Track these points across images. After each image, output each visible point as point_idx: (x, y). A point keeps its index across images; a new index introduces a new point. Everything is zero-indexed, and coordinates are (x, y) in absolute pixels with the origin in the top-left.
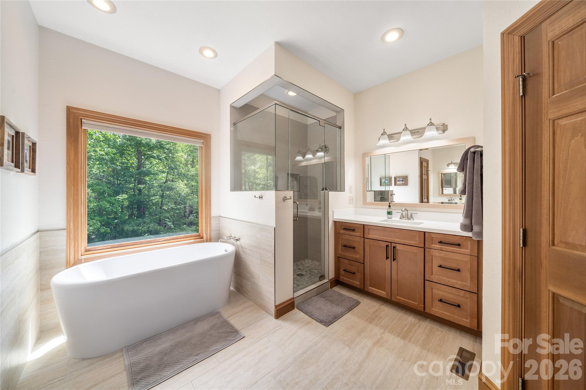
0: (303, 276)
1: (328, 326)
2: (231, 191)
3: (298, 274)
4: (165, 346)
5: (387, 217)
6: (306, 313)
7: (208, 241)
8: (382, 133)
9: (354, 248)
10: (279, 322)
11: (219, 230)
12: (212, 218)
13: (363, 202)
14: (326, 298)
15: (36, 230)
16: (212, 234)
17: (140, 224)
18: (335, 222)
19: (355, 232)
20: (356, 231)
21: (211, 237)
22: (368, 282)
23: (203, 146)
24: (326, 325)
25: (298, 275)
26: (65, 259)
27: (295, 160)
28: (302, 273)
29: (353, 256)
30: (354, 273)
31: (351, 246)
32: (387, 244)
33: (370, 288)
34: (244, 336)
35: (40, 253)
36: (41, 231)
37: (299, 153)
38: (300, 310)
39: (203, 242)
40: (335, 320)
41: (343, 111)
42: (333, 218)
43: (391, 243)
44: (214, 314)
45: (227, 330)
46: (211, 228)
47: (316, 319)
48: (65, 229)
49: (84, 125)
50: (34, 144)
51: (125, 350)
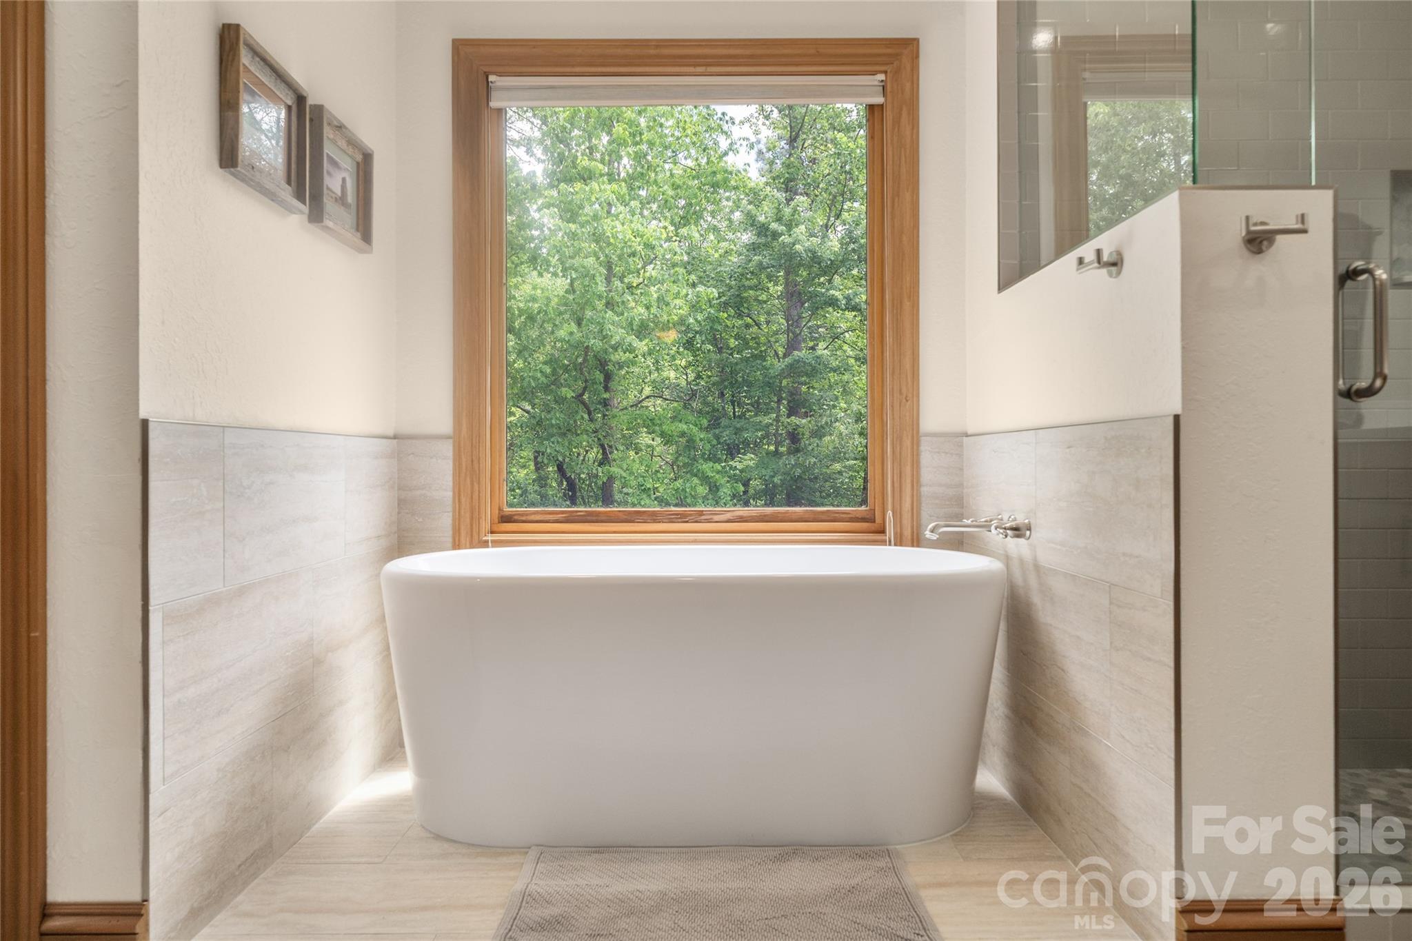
7: (906, 542)
11: (959, 501)
12: (923, 442)
15: (391, 434)
21: (923, 522)
23: (882, 101)
35: (399, 504)
36: (402, 439)
39: (883, 543)
46: (918, 485)
48: (448, 437)
49: (494, 94)
50: (367, 158)
51: (533, 853)
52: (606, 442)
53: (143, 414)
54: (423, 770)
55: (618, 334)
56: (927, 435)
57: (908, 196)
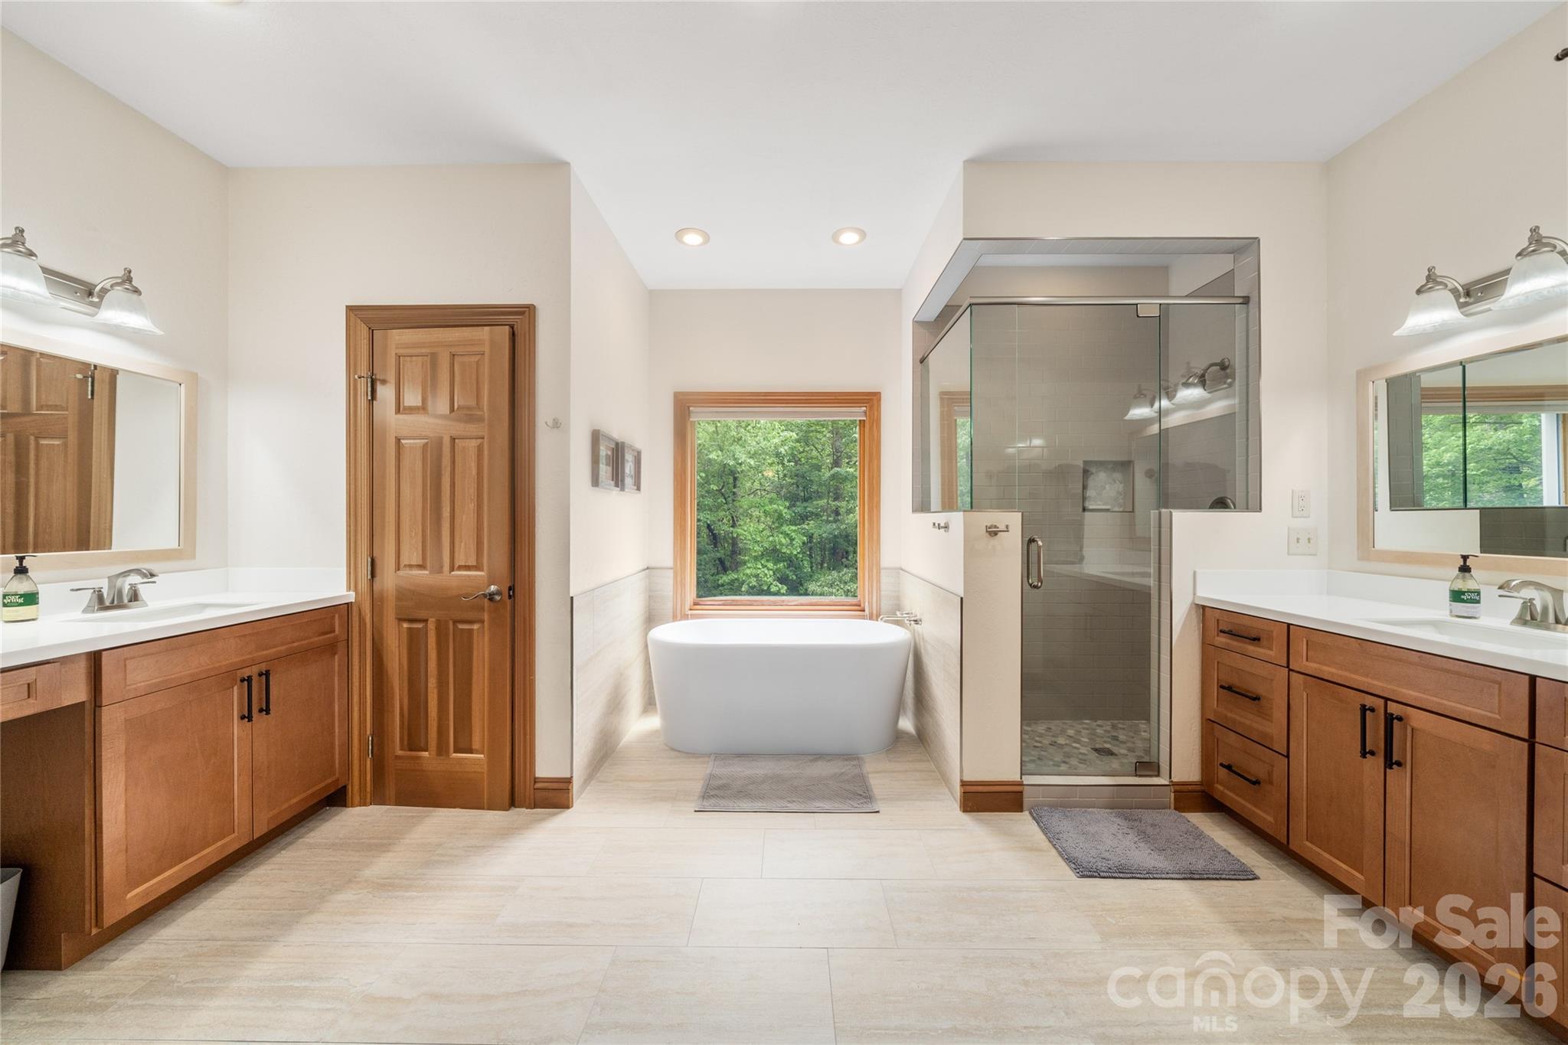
0: (1111, 757)
1: (1083, 876)
2: (914, 511)
3: (1098, 746)
4: (757, 772)
5: (1448, 613)
6: (1045, 830)
7: (875, 617)
8: (1422, 286)
9: (1257, 698)
10: (966, 818)
11: (898, 598)
12: (882, 571)
13: (1358, 548)
14: (1136, 824)
15: (646, 567)
16: (882, 605)
17: (833, 583)
18: (1204, 612)
19: (1259, 647)
20: (1264, 642)
21: (880, 609)
22: (1300, 824)
23: (865, 418)
24: (1078, 871)
25: (1096, 750)
26: (672, 611)
27: (1127, 418)
28: (1115, 750)
29: (1255, 725)
30: (1257, 783)
31: (1248, 691)
32: (1369, 701)
33: (1308, 844)
34: (877, 810)
35: (649, 598)
36: (651, 569)
37: (1139, 397)
38: (1034, 818)
39: (863, 617)
40: (1114, 875)
41: (1256, 244)
42: (1194, 594)
43: (1387, 699)
44: (851, 757)
45: (856, 789)
46: (880, 591)
47: (1060, 849)
48: (671, 569)
49: (692, 415)
50: (639, 453)
51: (713, 757)
52: (734, 515)
53: (571, 595)
54: (665, 717)
55: (743, 458)
56: (885, 569)
57: (875, 461)
